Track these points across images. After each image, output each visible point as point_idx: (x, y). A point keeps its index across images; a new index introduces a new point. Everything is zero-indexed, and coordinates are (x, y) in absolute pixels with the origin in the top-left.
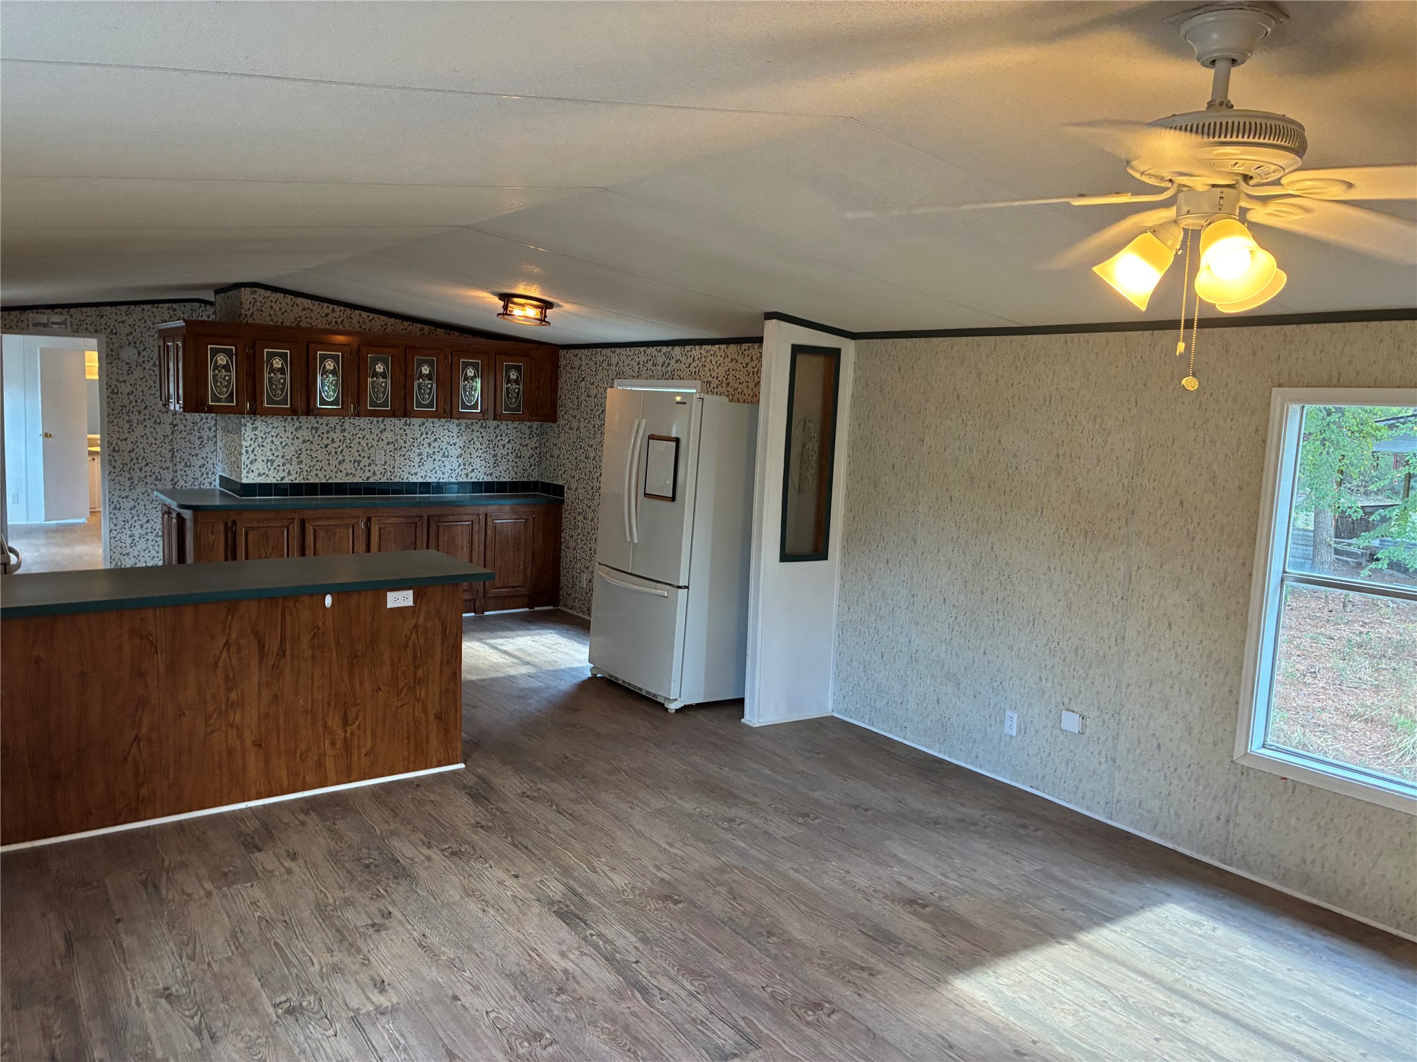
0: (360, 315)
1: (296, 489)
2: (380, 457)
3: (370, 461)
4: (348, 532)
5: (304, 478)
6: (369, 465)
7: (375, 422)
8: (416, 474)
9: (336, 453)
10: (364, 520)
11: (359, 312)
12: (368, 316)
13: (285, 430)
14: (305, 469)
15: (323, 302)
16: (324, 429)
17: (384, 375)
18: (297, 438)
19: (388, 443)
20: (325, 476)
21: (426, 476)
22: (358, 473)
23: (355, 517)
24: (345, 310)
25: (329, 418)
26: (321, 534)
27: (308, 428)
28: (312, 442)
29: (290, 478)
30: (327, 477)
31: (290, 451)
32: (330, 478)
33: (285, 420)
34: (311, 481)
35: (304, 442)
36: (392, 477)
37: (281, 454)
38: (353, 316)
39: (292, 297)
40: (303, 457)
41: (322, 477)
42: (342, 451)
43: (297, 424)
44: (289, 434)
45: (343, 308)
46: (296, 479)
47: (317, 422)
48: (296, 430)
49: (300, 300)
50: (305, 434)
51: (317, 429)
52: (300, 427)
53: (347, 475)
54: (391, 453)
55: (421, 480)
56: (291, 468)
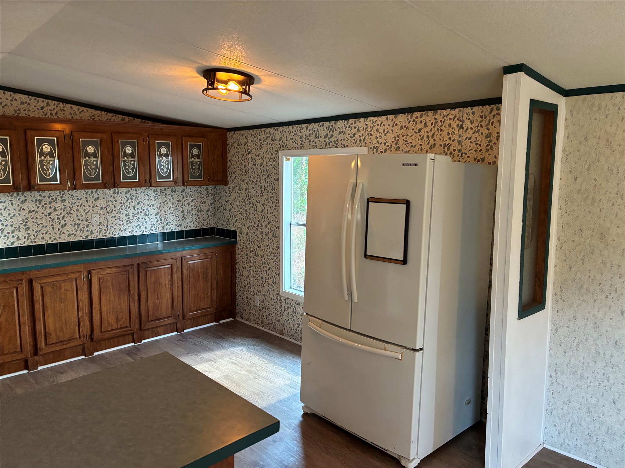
0: (71, 108)
1: (25, 251)
2: (95, 219)
3: (87, 223)
4: (72, 285)
5: (31, 242)
6: (87, 226)
7: (90, 193)
8: (125, 230)
9: (58, 219)
10: (85, 273)
11: (70, 105)
12: (79, 109)
13: (12, 204)
14: (32, 234)
15: (38, 97)
16: (46, 200)
17: (94, 155)
18: (24, 209)
19: (102, 208)
20: (50, 238)
21: (133, 231)
22: (79, 233)
23: (77, 272)
24: (58, 104)
25: (50, 192)
26: (48, 289)
27: (32, 201)
28: (37, 212)
29: (20, 242)
30: (52, 239)
31: (18, 221)
32: (55, 239)
33: (12, 196)
34: (38, 244)
35: (30, 212)
36: (107, 234)
37: (9, 224)
38: (65, 109)
39: (11, 93)
40: (30, 224)
41: (48, 239)
42: (64, 217)
43: (22, 198)
44: (15, 207)
45: (56, 103)
46: (24, 243)
47: (40, 195)
48: (22, 203)
49: (18, 96)
50: (29, 205)
51: (40, 201)
52: (26, 200)
53: (69, 235)
54: (105, 216)
55: (129, 234)
56: (20, 234)
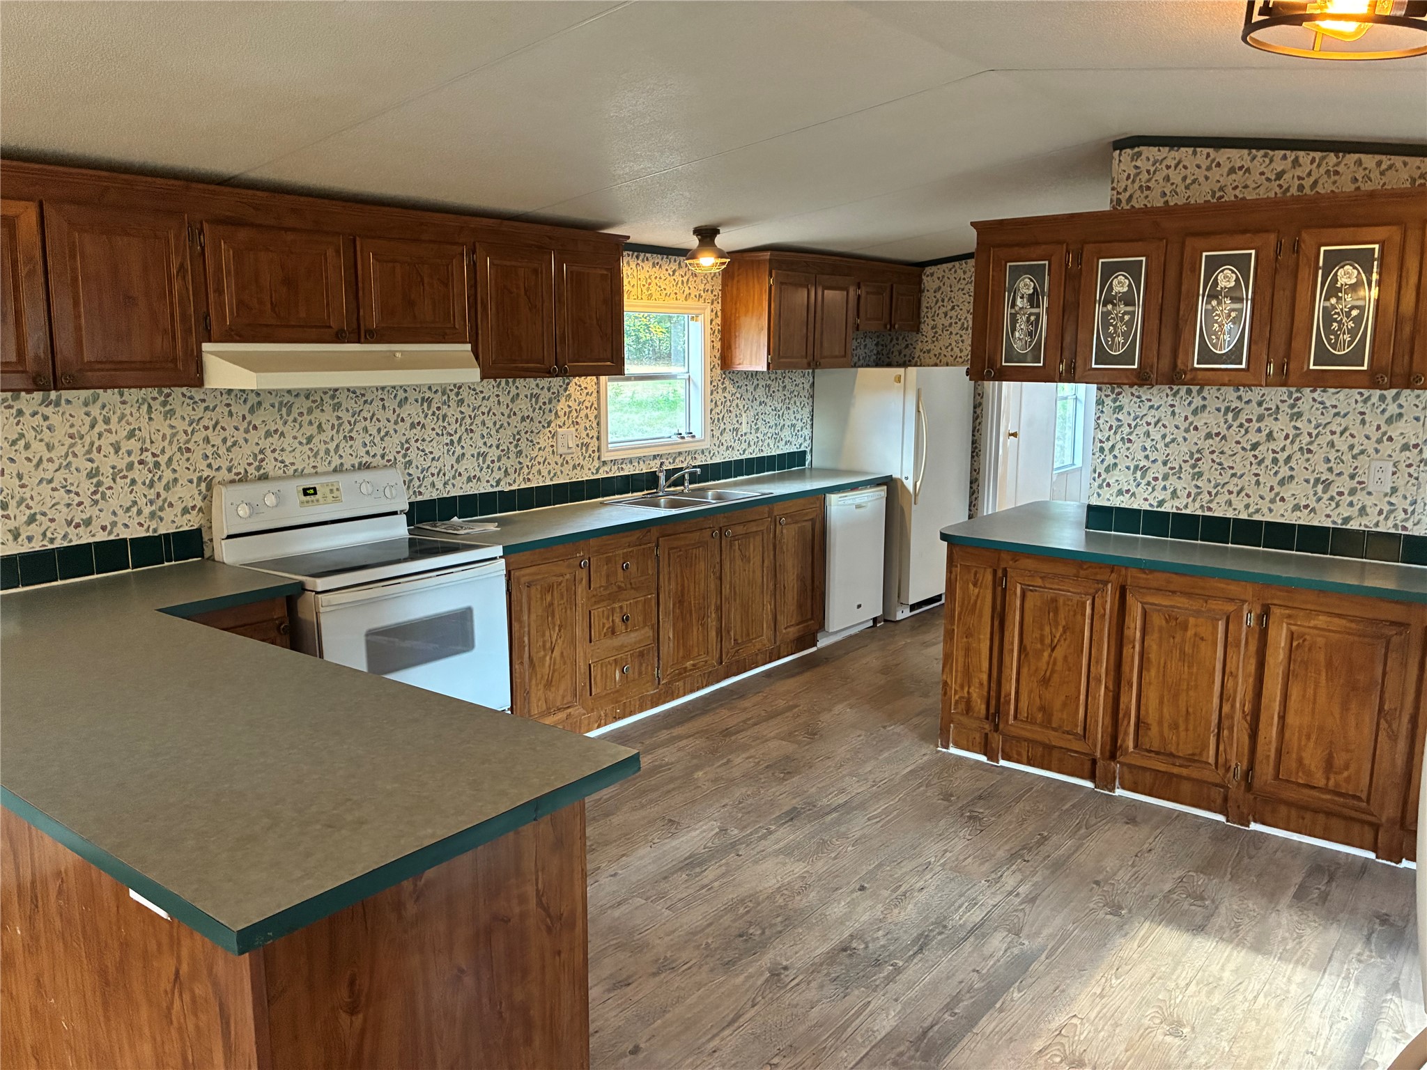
0: (1359, 163)
1: (1185, 525)
2: (1379, 475)
3: (1354, 484)
4: (1215, 628)
5: (1202, 507)
6: (1353, 492)
7: (1375, 399)
9: (1275, 461)
10: (1258, 610)
11: (1356, 156)
12: (1379, 164)
13: (1173, 413)
14: (1205, 490)
15: (1273, 149)
16: (1253, 411)
18: (1196, 428)
19: (1405, 447)
20: (1247, 506)
22: (1324, 507)
23: (1232, 600)
24: (1323, 158)
25: (1264, 390)
26: (1157, 620)
27: (1218, 410)
28: (1224, 438)
29: (1176, 503)
30: (1251, 510)
31: (1179, 453)
32: (1257, 511)
33: (1175, 395)
34: (1216, 515)
35: (1209, 436)
36: (1409, 525)
37: (1161, 458)
38: (1341, 169)
39: (1211, 150)
40: (1204, 466)
41: (1241, 507)
42: (1289, 458)
43: (1198, 402)
44: (1179, 420)
45: (1318, 155)
46: (1186, 507)
47: (1240, 398)
48: (1195, 412)
49: (1224, 155)
50: (1211, 420)
51: (1237, 413)
52: (1204, 407)
53: (1297, 508)
54: (1411, 470)
56: (1179, 485)
